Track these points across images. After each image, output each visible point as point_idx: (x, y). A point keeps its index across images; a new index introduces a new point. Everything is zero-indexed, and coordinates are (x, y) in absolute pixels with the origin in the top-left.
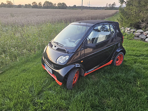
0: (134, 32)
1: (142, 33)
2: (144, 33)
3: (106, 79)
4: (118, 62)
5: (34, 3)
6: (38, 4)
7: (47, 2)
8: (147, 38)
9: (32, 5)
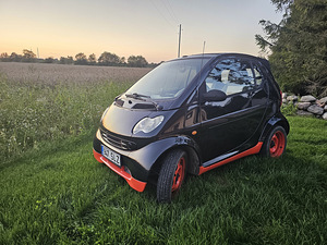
0: (294, 101)
1: (312, 102)
2: (318, 102)
3: (253, 183)
4: (274, 150)
5: (80, 54)
6: (88, 57)
7: (107, 55)
8: (325, 111)
9: (75, 59)
